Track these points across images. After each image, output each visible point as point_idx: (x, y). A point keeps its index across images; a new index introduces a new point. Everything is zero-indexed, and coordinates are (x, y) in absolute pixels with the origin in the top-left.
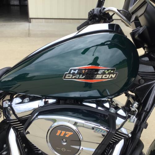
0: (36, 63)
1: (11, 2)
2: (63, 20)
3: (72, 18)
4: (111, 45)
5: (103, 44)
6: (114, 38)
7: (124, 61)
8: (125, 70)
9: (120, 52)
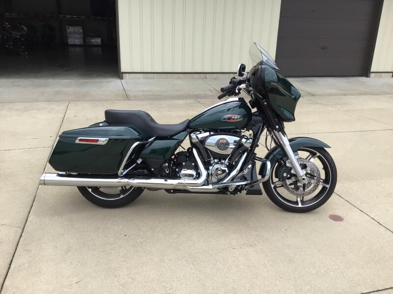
0: (208, 116)
1: (69, 40)
2: (169, 74)
3: (183, 72)
4: (240, 107)
5: (236, 107)
6: (241, 104)
7: (246, 115)
8: (246, 119)
9: (243, 110)
